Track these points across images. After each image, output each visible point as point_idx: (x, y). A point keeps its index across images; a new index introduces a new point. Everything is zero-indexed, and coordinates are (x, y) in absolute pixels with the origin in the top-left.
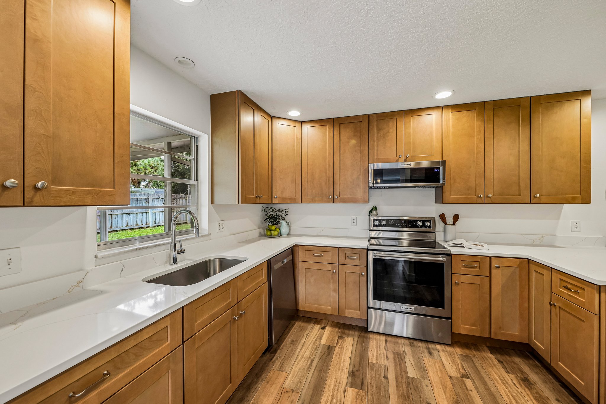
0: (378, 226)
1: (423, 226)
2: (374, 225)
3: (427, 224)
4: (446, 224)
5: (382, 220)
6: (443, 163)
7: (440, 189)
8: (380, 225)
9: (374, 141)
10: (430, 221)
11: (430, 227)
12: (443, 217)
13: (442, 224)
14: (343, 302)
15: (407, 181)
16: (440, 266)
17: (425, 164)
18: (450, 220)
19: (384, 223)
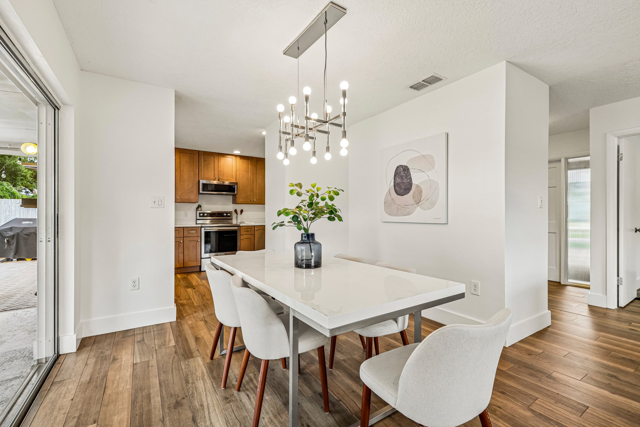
0: (202, 216)
1: (227, 216)
2: (200, 216)
3: (229, 214)
4: (237, 214)
5: (205, 213)
6: (237, 183)
7: (234, 196)
8: (203, 216)
9: (202, 167)
10: (230, 213)
11: (230, 216)
12: (236, 211)
13: (236, 214)
14: (186, 258)
15: (212, 191)
16: (235, 232)
17: (227, 183)
18: (239, 212)
19: (206, 215)
